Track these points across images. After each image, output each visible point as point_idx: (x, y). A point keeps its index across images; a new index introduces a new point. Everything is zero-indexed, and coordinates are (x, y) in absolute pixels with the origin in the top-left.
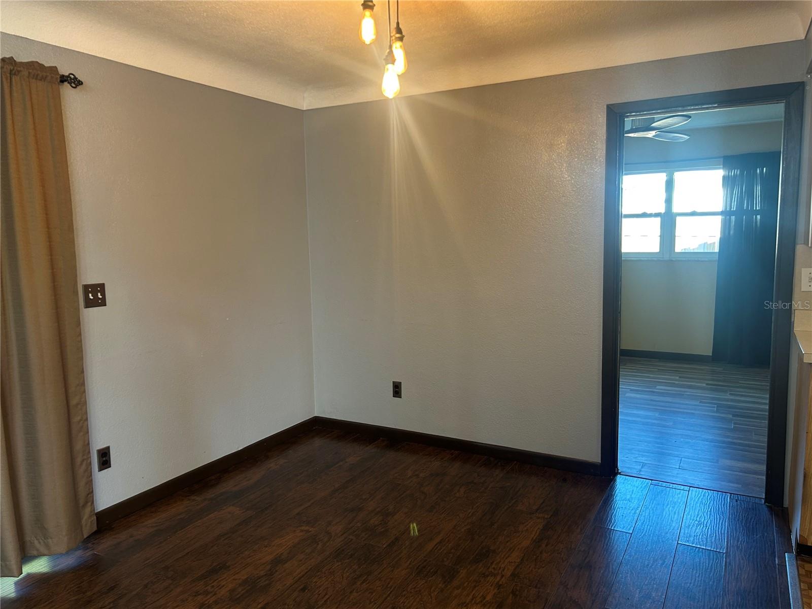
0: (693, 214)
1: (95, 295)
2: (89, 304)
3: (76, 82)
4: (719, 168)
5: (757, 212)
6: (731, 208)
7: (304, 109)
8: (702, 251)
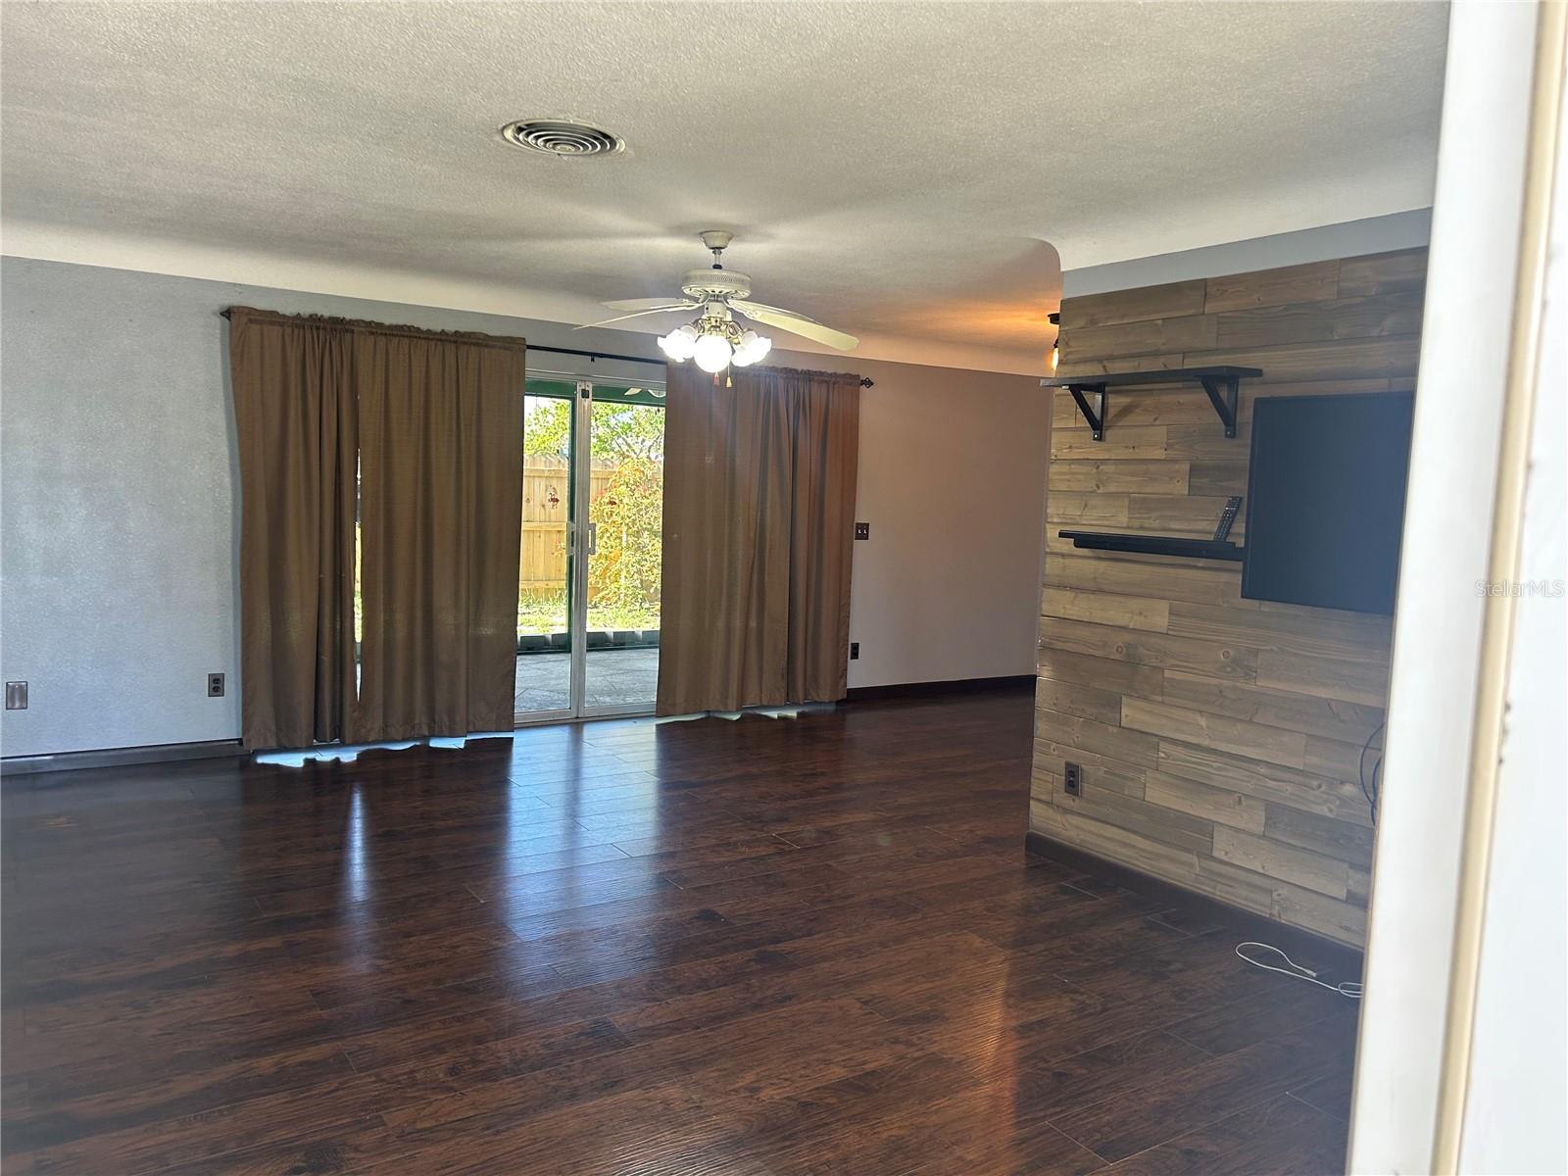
1: (862, 531)
2: (859, 537)
3: (870, 384)
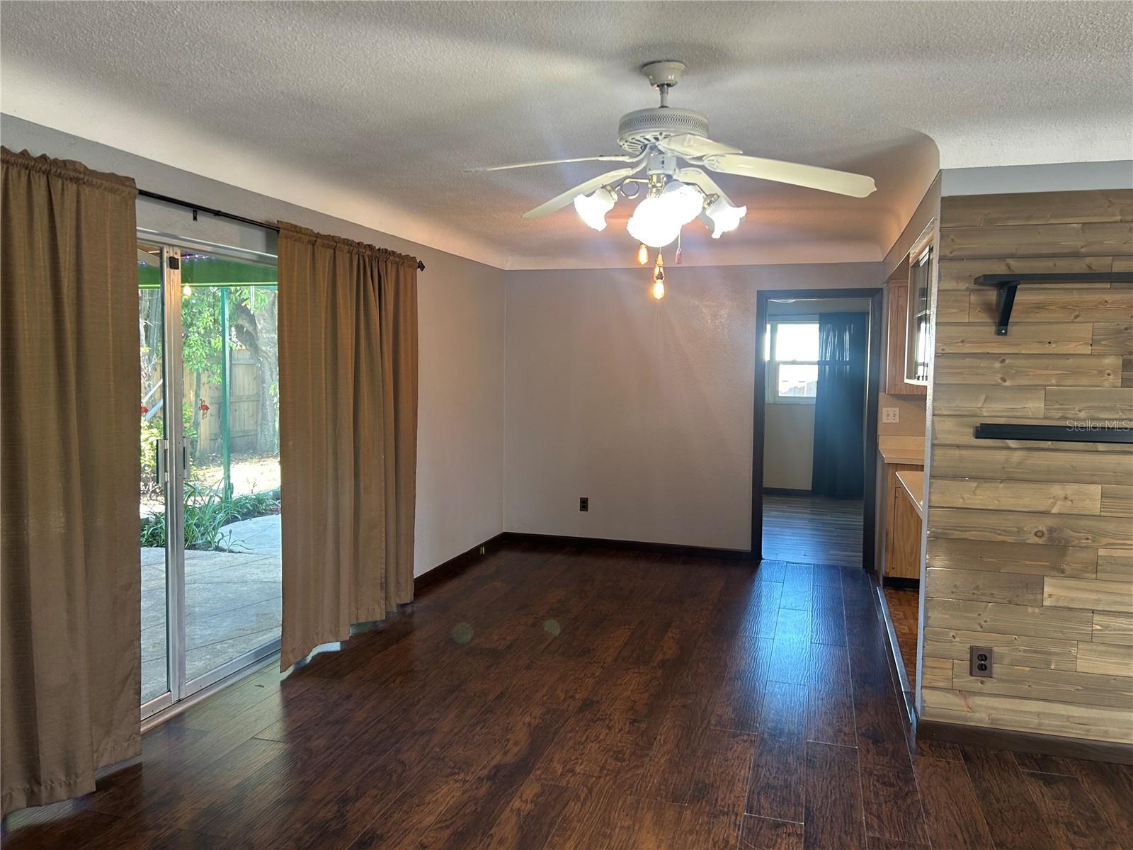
0: (794, 363)
3: (421, 266)
4: (816, 323)
5: (847, 363)
6: (826, 358)
7: (507, 269)
8: (793, 395)
